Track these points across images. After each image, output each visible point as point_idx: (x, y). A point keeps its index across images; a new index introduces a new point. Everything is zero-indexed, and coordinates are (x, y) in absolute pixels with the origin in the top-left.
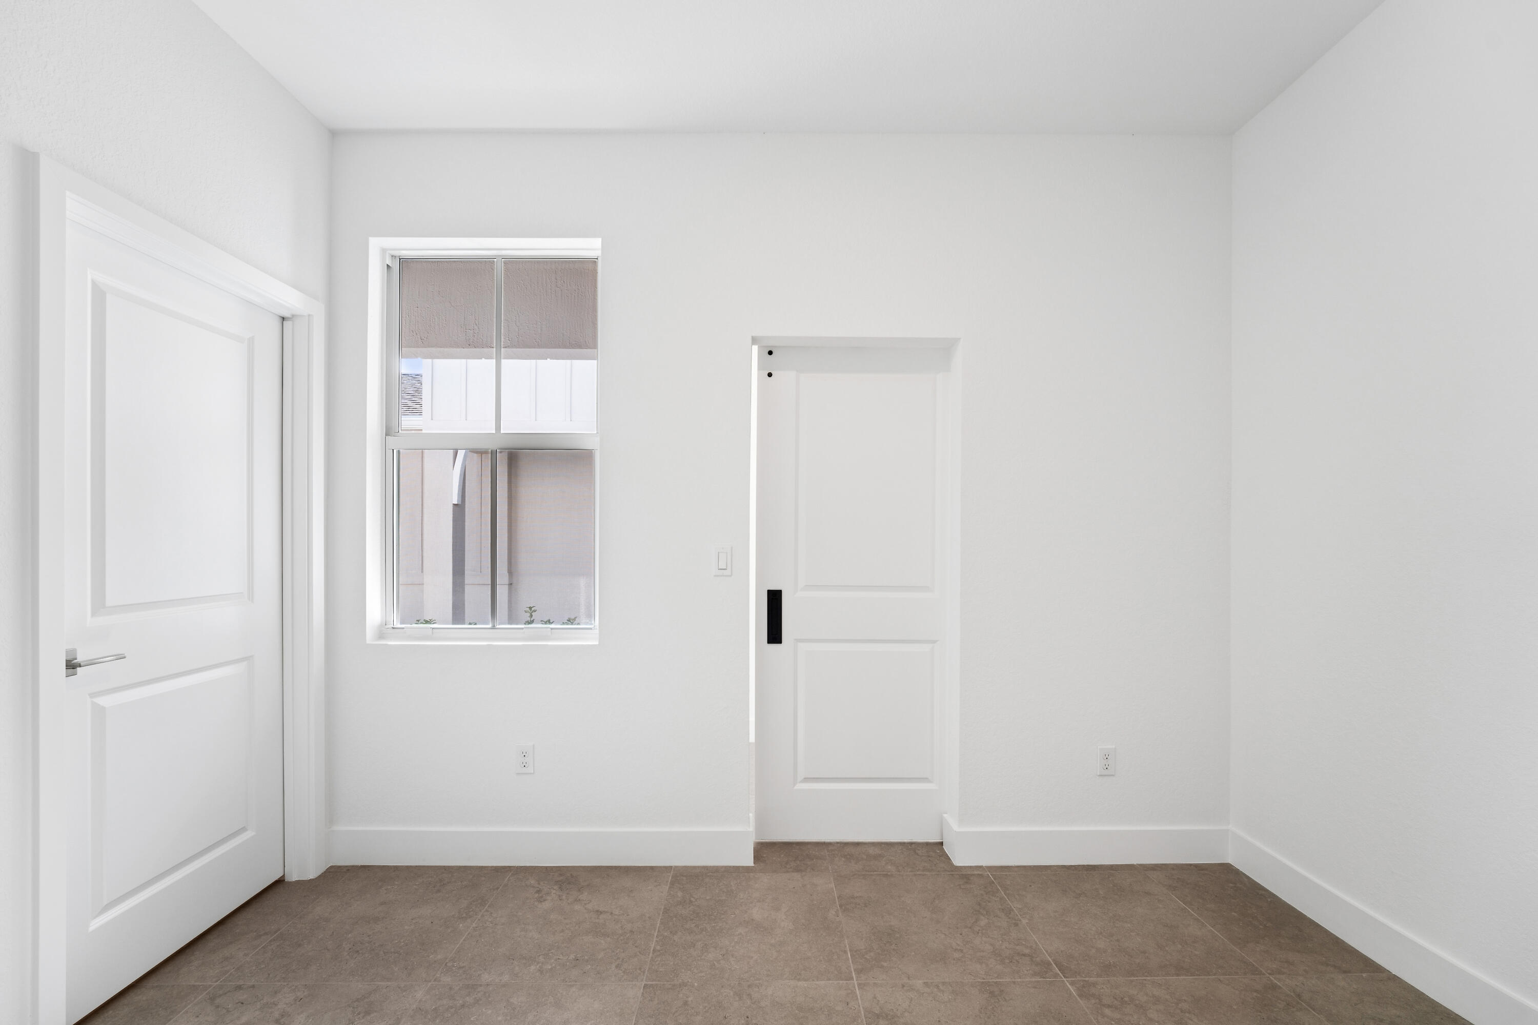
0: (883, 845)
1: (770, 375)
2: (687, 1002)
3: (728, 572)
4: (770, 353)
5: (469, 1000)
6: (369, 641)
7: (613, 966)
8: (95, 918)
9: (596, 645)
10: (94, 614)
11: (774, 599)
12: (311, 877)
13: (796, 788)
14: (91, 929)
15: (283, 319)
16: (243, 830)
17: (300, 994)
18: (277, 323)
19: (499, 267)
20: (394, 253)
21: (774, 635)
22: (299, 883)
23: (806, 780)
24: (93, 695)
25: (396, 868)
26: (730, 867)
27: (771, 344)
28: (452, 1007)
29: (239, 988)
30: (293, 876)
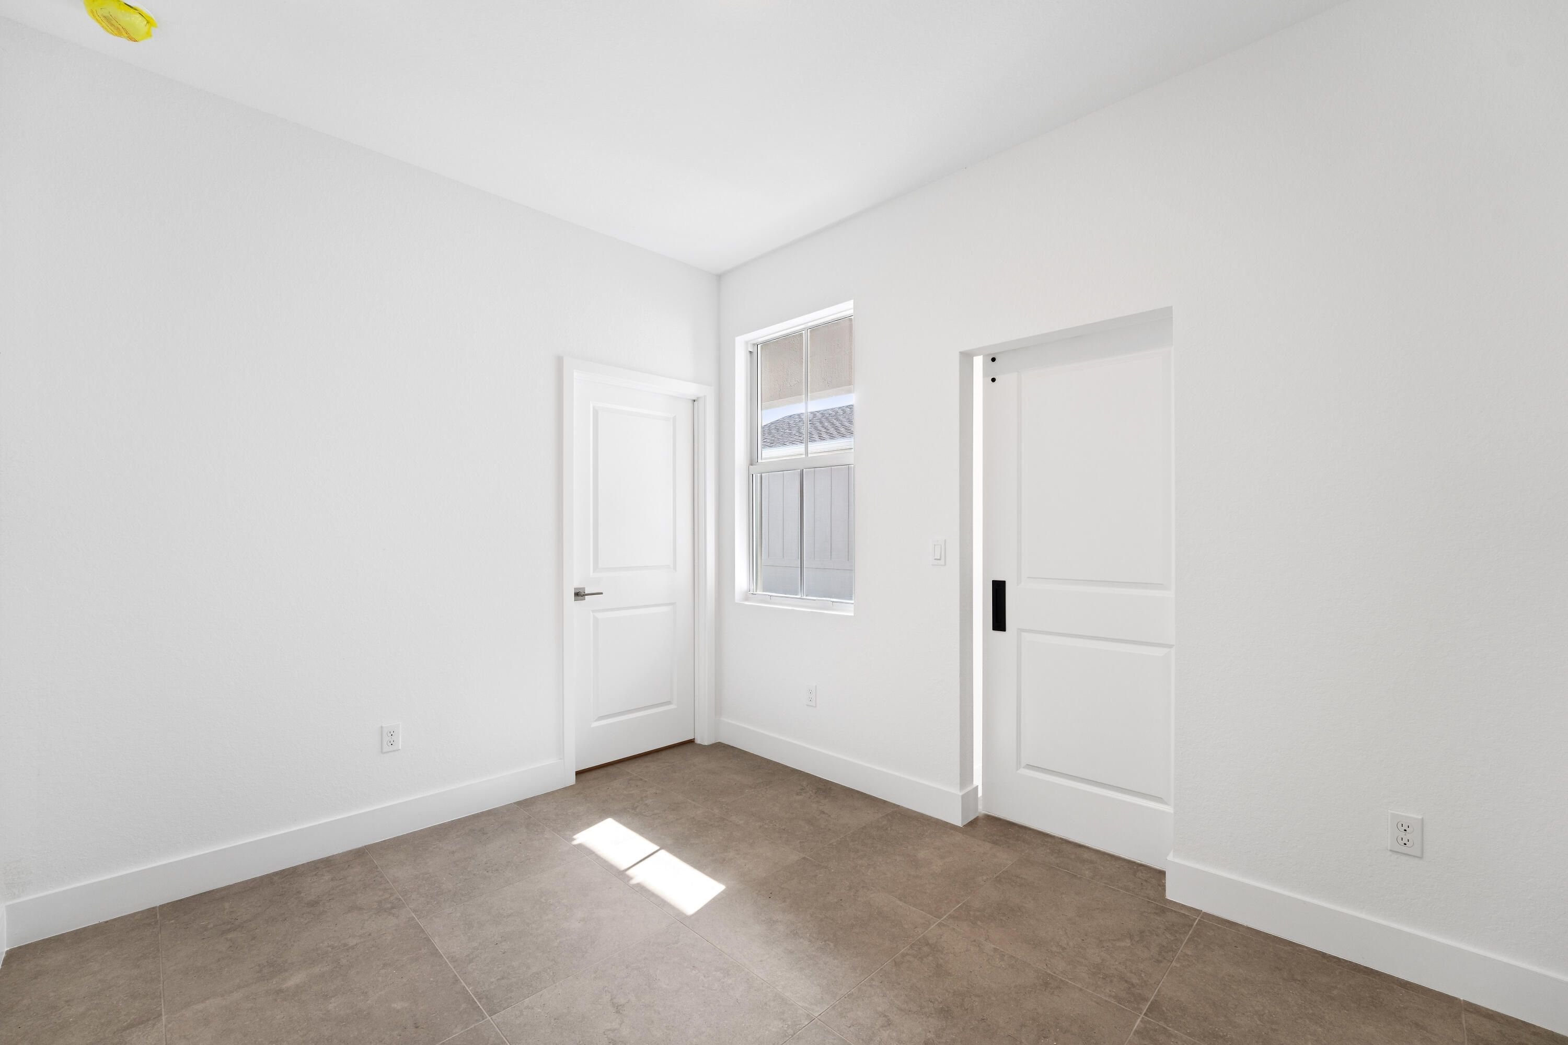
0: (1106, 856)
1: (993, 380)
2: (817, 875)
3: (942, 562)
4: (993, 360)
5: (716, 824)
6: (736, 601)
7: (799, 841)
8: (595, 721)
9: (851, 616)
10: (594, 571)
11: (999, 589)
12: (706, 744)
13: (1019, 772)
14: (592, 726)
15: (694, 401)
16: (669, 703)
17: (658, 792)
18: (690, 404)
19: (806, 336)
20: (753, 342)
21: (999, 622)
22: (700, 745)
23: (1029, 766)
24: (593, 611)
25: (745, 753)
26: (942, 821)
27: (992, 352)
28: (706, 823)
29: (641, 780)
30: (698, 741)
